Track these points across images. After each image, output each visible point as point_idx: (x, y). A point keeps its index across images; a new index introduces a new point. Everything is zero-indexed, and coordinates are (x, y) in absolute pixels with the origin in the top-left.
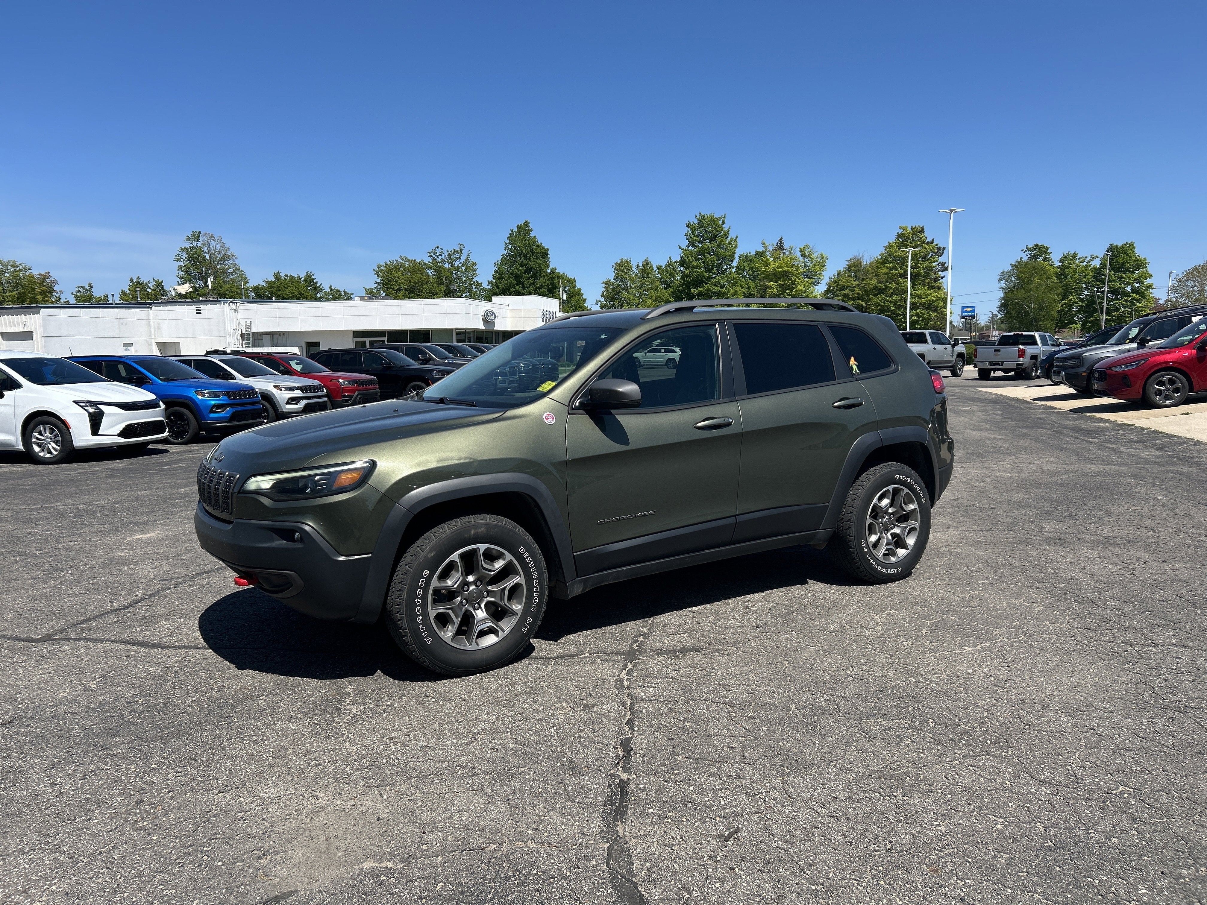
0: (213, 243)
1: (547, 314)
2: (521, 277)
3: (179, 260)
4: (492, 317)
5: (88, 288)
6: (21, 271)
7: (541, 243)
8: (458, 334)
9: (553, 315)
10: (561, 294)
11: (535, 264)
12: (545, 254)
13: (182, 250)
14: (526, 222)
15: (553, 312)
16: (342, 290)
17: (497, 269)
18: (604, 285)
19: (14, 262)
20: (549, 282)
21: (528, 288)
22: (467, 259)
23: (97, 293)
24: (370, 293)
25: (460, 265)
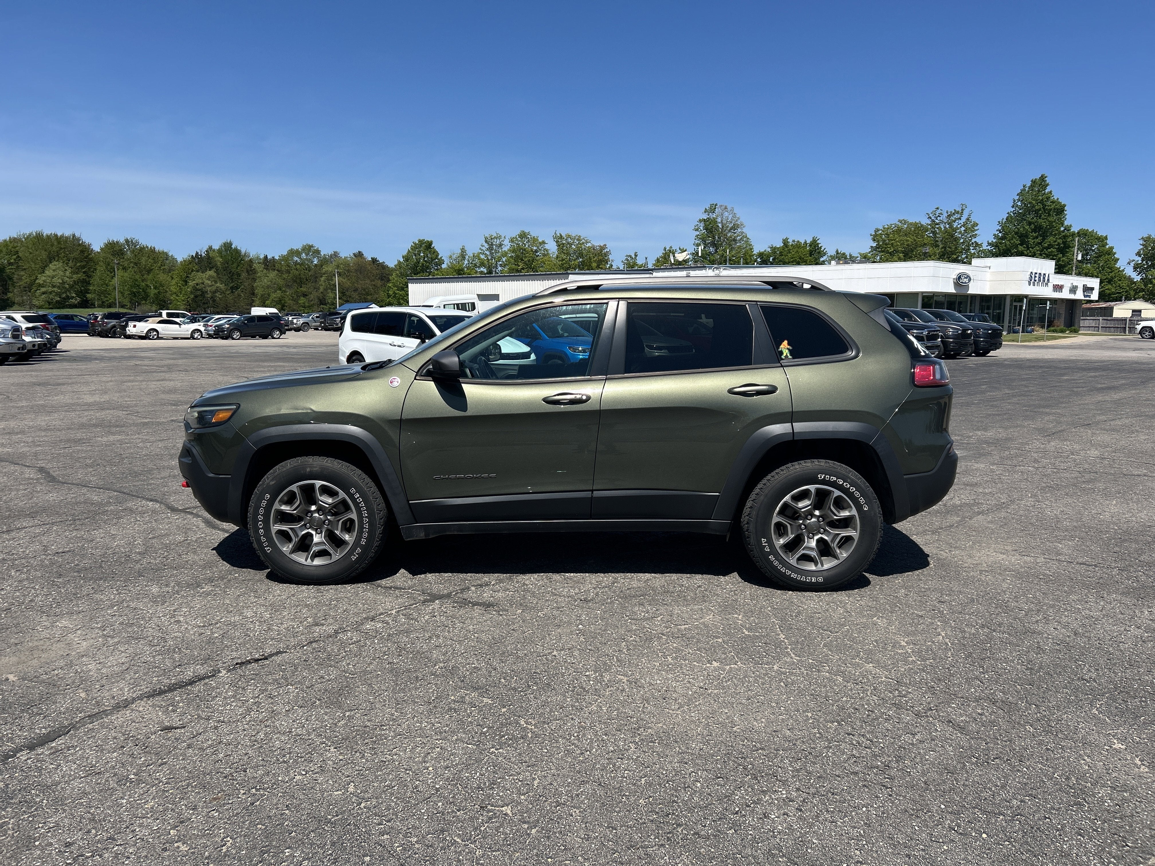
0: (726, 214)
1: (1035, 277)
2: (1027, 236)
3: (697, 230)
4: (966, 280)
5: (634, 257)
6: (583, 243)
7: (1058, 199)
8: (924, 297)
9: (1044, 278)
10: (1075, 254)
11: (1045, 222)
12: (1060, 210)
13: (700, 221)
14: (1042, 176)
15: (1044, 274)
16: (848, 254)
17: (1000, 228)
18: (1141, 242)
19: (580, 236)
20: (1059, 241)
21: (1033, 248)
22: (968, 219)
23: (640, 261)
24: (865, 257)
25: (959, 226)
